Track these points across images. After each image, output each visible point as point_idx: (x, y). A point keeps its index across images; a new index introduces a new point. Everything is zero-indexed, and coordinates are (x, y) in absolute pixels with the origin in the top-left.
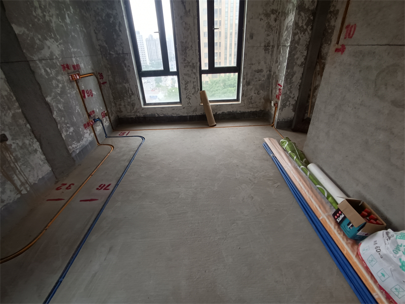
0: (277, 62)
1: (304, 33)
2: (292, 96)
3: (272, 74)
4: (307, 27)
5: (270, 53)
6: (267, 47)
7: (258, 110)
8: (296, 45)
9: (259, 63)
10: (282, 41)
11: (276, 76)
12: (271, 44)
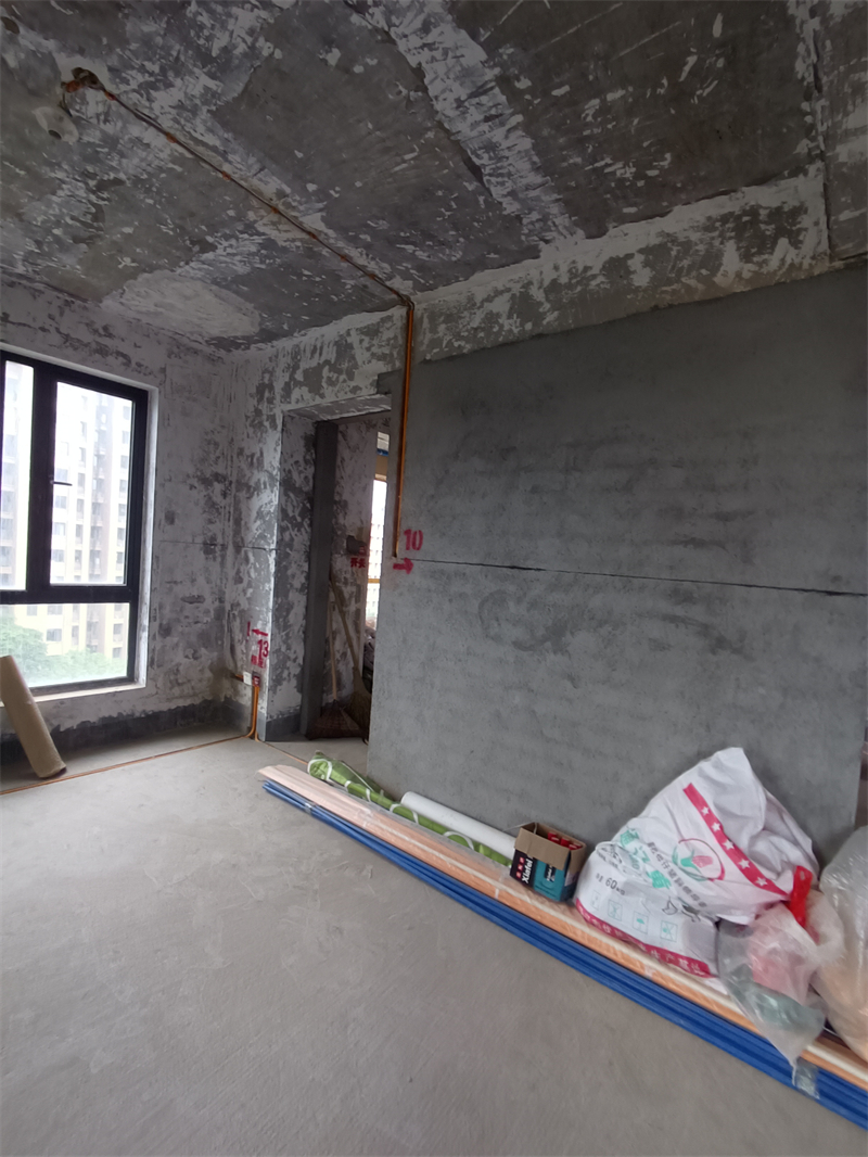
0: (239, 580)
1: (299, 530)
2: (293, 656)
3: (228, 608)
4: (303, 520)
5: (219, 559)
6: (209, 547)
7: (197, 701)
8: (288, 550)
9: (193, 581)
10: (249, 538)
11: (242, 612)
12: (220, 540)
